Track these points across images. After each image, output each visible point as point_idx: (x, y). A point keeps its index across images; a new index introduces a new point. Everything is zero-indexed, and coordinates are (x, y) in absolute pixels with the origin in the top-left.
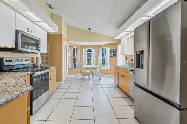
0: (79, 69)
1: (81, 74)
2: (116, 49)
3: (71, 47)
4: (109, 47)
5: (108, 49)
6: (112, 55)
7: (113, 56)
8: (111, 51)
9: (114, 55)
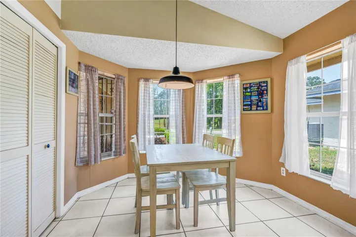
0: (124, 157)
1: (133, 175)
2: (269, 80)
3: (90, 69)
4: (237, 76)
5: (233, 84)
6: (251, 105)
7: (254, 107)
8: (246, 89)
9: (258, 106)
